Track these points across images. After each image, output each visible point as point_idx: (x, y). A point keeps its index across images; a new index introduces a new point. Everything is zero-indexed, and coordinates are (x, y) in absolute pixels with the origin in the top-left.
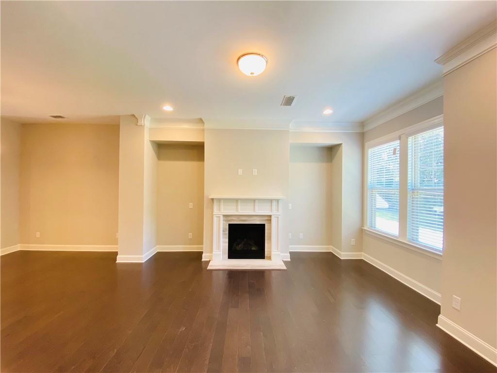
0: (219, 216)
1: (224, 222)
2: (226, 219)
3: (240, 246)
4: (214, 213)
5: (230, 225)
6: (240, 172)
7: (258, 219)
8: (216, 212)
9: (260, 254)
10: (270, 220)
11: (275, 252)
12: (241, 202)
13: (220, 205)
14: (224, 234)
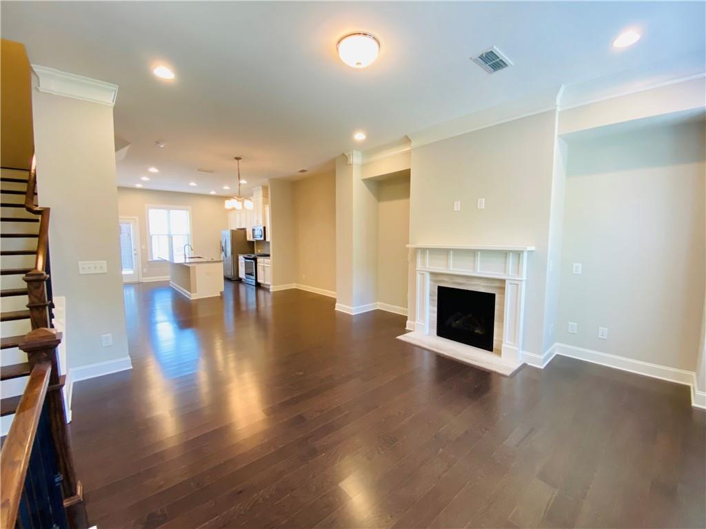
0: (422, 272)
1: (432, 283)
2: (435, 279)
3: (457, 322)
4: (417, 269)
5: (440, 288)
6: (457, 206)
7: (483, 284)
8: (419, 266)
9: (485, 341)
10: (503, 288)
11: (508, 344)
12: (454, 255)
13: (424, 258)
14: (431, 300)
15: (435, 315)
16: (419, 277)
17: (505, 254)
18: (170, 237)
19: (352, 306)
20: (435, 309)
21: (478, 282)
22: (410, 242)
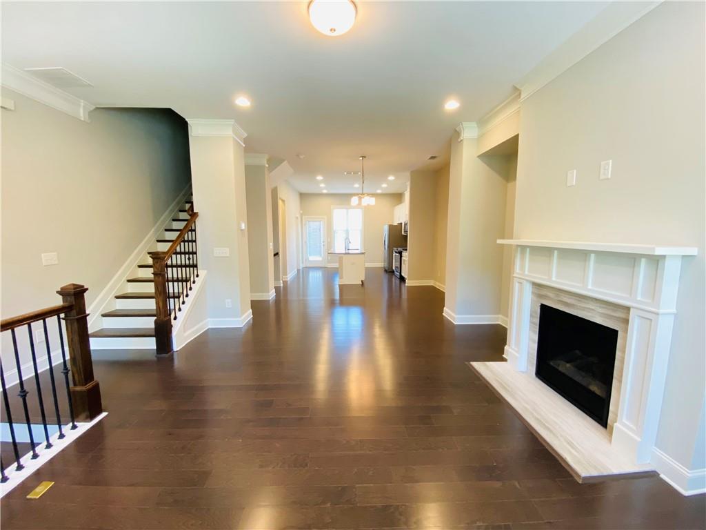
0: (521, 281)
1: (531, 298)
2: (538, 292)
4: (514, 275)
6: (572, 178)
8: (517, 272)
10: (626, 321)
11: (625, 425)
12: (559, 258)
13: (523, 259)
14: (531, 322)
15: (535, 346)
16: (517, 286)
17: (632, 259)
18: (347, 232)
19: (457, 314)
20: (536, 338)
21: (591, 306)
22: (514, 237)
